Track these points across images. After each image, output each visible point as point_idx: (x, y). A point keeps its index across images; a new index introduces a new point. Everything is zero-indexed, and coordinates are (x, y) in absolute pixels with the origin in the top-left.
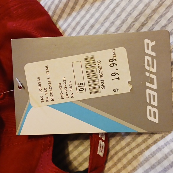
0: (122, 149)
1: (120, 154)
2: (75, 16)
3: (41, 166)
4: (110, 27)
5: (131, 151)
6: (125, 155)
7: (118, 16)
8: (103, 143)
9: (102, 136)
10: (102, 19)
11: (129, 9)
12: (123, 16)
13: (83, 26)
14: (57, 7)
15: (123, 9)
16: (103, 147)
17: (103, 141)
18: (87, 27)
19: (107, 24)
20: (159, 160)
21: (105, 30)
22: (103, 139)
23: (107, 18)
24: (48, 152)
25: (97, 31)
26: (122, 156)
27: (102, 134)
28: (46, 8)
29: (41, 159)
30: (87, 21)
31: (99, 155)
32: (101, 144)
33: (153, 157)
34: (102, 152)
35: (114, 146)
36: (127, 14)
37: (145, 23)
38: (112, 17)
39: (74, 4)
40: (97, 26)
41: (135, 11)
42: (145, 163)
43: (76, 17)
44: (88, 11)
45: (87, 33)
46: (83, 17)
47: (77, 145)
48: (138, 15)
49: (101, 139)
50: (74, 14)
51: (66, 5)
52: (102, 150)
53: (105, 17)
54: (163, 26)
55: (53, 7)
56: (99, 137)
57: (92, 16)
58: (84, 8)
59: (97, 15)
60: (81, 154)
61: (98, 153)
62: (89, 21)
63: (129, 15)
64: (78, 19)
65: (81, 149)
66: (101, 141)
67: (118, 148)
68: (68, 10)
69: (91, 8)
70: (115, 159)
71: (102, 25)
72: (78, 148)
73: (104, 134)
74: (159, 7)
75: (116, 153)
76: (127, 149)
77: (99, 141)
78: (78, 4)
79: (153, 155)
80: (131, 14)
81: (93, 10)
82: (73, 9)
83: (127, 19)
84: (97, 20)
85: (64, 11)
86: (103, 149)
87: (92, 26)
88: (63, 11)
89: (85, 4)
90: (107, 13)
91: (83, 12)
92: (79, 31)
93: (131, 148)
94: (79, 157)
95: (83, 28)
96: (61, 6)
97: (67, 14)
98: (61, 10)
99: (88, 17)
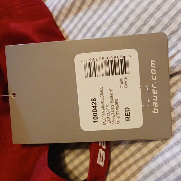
0: (126, 159)
1: (124, 165)
2: (82, 16)
3: (36, 171)
4: (118, 29)
5: (136, 162)
6: (130, 166)
7: (126, 18)
8: (104, 152)
9: (102, 145)
10: (109, 21)
11: (138, 11)
12: (132, 18)
13: (89, 28)
14: (63, 6)
15: (132, 11)
16: (103, 156)
17: (103, 150)
18: (94, 29)
19: (114, 27)
20: (165, 173)
21: (112, 33)
22: (103, 147)
23: (115, 20)
24: (43, 157)
25: (104, 33)
26: (126, 167)
27: (102, 143)
28: (51, 9)
29: (36, 164)
30: (94, 23)
31: (99, 165)
32: (101, 153)
33: (159, 169)
34: (102, 162)
35: (117, 157)
36: (136, 16)
37: (154, 26)
38: (120, 20)
39: (81, 3)
40: (104, 28)
41: (145, 14)
42: (150, 176)
43: (83, 18)
44: (95, 11)
45: (94, 35)
46: (90, 18)
47: (78, 153)
48: (148, 18)
49: (101, 147)
50: (81, 14)
51: (73, 4)
52: (102, 160)
53: (113, 19)
54: (174, 30)
55: (59, 7)
56: (99, 145)
57: (100, 17)
58: (91, 9)
59: (105, 17)
60: (82, 163)
61: (98, 163)
62: (96, 23)
63: (138, 17)
64: (85, 19)
65: (82, 157)
66: (101, 149)
67: (121, 158)
68: (74, 10)
69: (99, 9)
70: (119, 170)
71: (110, 27)
72: (79, 157)
73: (105, 142)
74: (170, 10)
75: (120, 164)
76: (131, 161)
77: (99, 150)
78: (85, 4)
79: (159, 167)
80: (140, 17)
81: (100, 11)
82: (80, 9)
83: (136, 22)
84: (105, 22)
85: (71, 11)
86: (104, 159)
87: (99, 28)
88: (69, 11)
89: (93, 4)
90: (115, 14)
91: (90, 13)
92: (86, 33)
93: (135, 159)
94: (80, 166)
95: (89, 30)
96: (68, 5)
97: (74, 14)
98: (67, 10)
99: (95, 18)
